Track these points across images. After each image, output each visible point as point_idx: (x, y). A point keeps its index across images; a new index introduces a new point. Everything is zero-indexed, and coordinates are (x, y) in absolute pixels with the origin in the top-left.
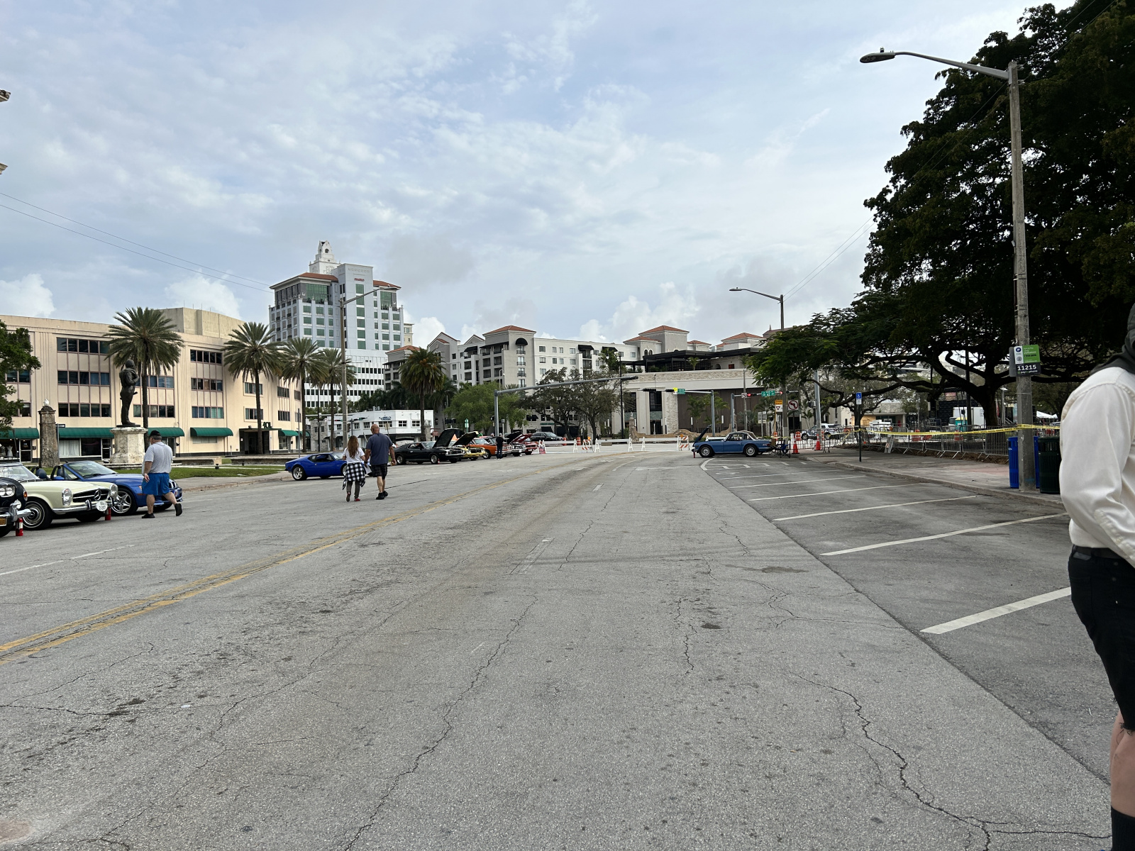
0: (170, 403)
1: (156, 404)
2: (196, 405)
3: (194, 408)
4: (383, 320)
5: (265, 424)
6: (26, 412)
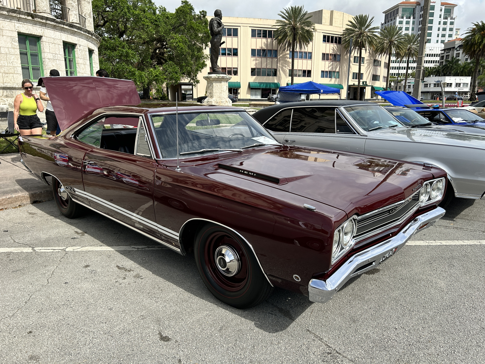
0: (309, 69)
1: (301, 69)
2: (323, 70)
3: (323, 72)
4: (443, 26)
5: (363, 82)
6: (236, 73)
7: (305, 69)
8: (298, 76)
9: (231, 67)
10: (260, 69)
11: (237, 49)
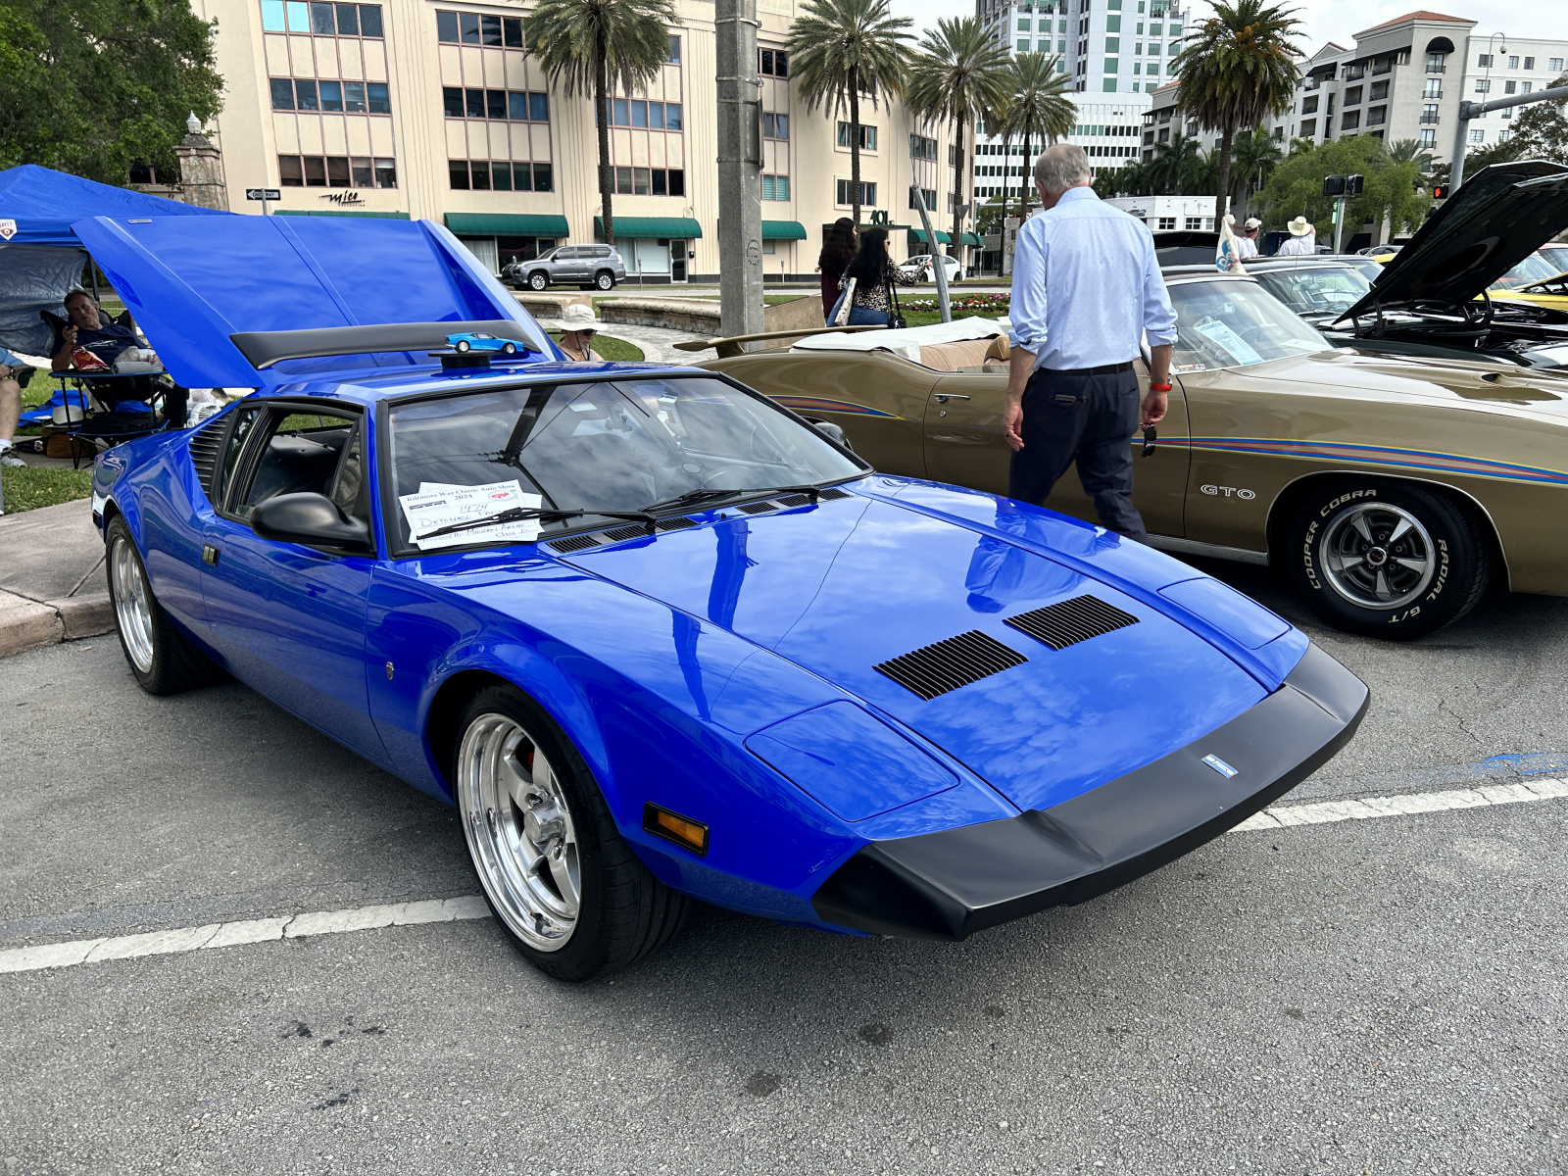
0: (674, 164)
4: (1152, 37)
5: (875, 215)
6: (389, 178)
7: (658, 163)
8: (637, 193)
9: (366, 153)
10: (485, 164)
11: (385, 86)
